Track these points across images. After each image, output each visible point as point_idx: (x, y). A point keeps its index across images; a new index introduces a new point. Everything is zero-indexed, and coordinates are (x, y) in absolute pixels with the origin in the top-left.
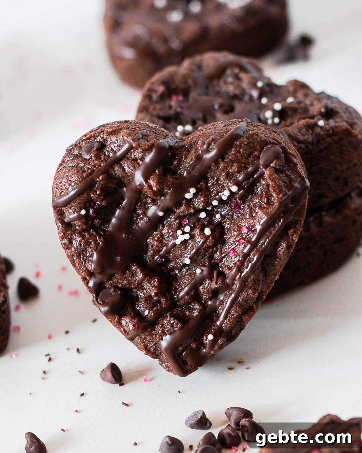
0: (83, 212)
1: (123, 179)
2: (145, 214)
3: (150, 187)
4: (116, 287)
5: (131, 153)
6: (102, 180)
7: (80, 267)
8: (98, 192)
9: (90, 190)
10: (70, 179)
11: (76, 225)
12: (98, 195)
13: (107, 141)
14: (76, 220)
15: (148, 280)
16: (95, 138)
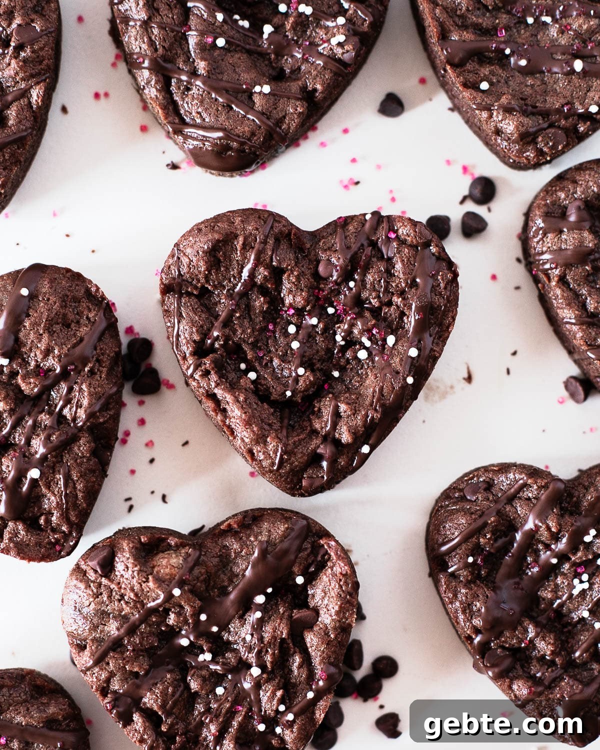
0: (471, 560)
1: (514, 522)
2: (536, 561)
3: (548, 528)
4: (503, 648)
5: (524, 492)
6: (494, 522)
7: (465, 624)
8: (488, 536)
9: (480, 534)
10: (456, 522)
11: (460, 575)
12: (488, 539)
13: (494, 480)
14: (462, 570)
15: (543, 637)
16: (478, 479)
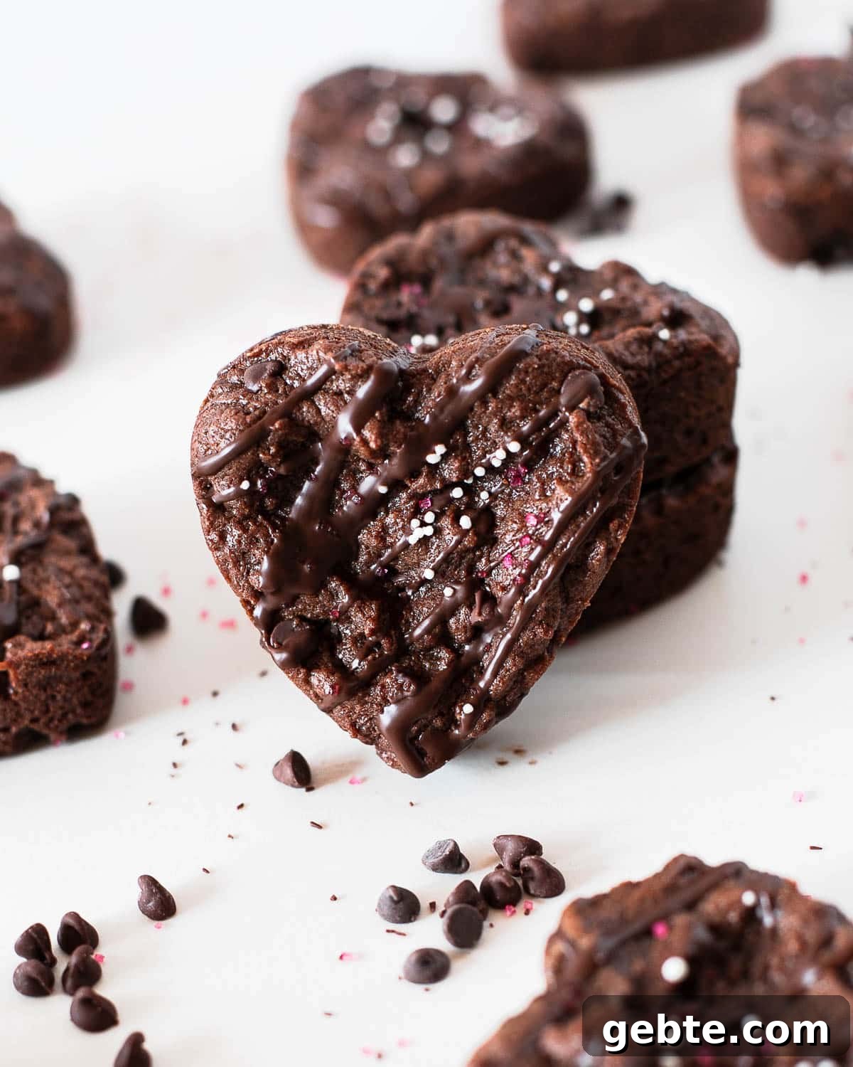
0: (245, 485)
1: (316, 428)
2: (354, 489)
3: (365, 442)
4: (302, 619)
5: (332, 382)
6: (279, 429)
7: (238, 583)
8: (273, 450)
9: (258, 446)
10: (222, 426)
11: (232, 508)
12: (272, 455)
13: (289, 360)
14: (233, 500)
15: (359, 607)
16: (268, 355)
